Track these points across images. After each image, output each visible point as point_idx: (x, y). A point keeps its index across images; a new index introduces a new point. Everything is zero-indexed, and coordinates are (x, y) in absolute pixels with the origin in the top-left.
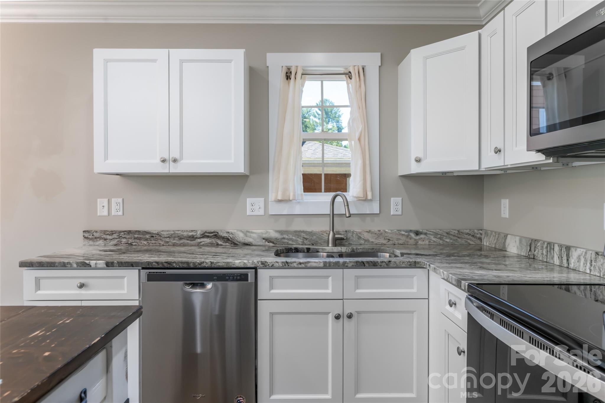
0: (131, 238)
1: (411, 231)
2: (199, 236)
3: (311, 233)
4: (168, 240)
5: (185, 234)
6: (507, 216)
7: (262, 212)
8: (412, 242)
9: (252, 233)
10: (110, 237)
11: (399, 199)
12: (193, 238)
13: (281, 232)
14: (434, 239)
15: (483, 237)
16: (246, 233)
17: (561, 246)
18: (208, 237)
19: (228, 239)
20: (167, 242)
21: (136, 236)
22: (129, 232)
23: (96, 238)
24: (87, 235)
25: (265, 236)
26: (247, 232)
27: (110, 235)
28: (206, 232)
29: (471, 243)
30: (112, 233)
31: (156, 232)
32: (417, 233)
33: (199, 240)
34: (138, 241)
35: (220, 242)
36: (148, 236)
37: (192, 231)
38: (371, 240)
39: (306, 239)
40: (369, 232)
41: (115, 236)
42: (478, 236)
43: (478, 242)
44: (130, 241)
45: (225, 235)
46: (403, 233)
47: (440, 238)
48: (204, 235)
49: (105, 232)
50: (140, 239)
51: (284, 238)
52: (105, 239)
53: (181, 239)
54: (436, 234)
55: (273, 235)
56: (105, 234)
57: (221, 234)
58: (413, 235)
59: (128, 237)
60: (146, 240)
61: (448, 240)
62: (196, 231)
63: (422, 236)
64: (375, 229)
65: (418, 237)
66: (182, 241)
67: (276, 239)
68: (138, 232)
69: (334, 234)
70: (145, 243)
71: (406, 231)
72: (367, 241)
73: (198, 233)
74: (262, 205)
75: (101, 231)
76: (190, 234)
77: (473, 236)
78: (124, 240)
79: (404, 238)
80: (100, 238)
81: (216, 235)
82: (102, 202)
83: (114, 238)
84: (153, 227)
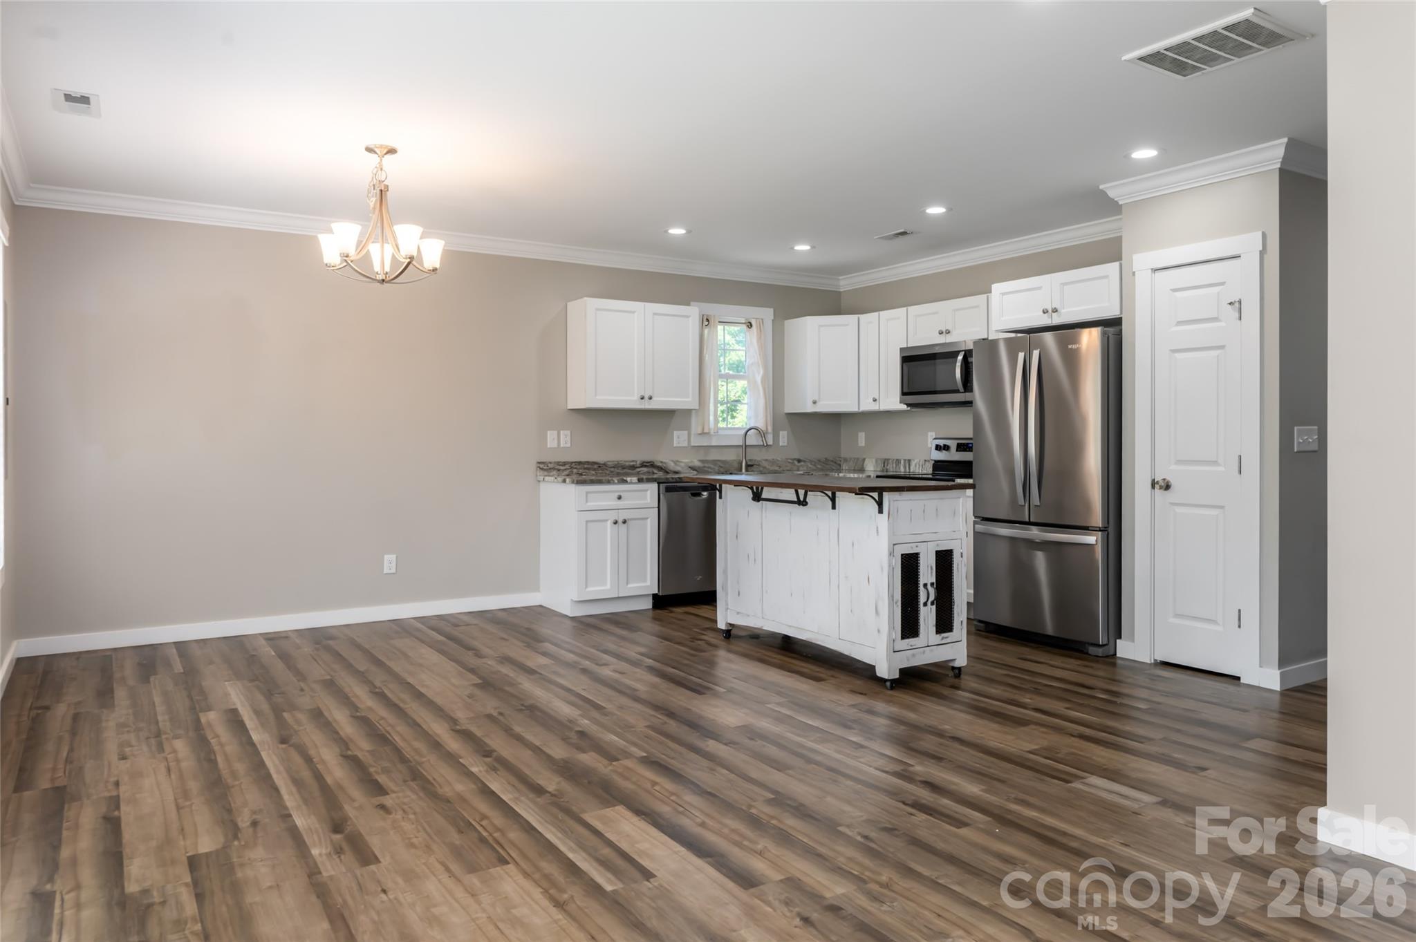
0: (581, 469)
1: (795, 459)
2: (638, 466)
3: (724, 462)
4: (612, 469)
5: (627, 464)
6: (863, 444)
7: (685, 444)
8: (795, 468)
9: (681, 462)
10: (562, 468)
11: (785, 433)
12: (633, 467)
13: (702, 461)
14: (810, 466)
15: (842, 463)
16: (676, 462)
17: (905, 460)
18: (646, 466)
19: (662, 468)
20: (612, 472)
21: (586, 466)
22: (580, 463)
23: (550, 469)
24: (541, 466)
25: (690, 465)
26: (678, 461)
27: (562, 465)
28: (644, 462)
29: (834, 468)
30: (565, 464)
31: (603, 463)
32: (799, 461)
33: (638, 470)
34: (587, 471)
35: (655, 471)
36: (596, 466)
37: (633, 461)
38: (768, 467)
39: (721, 467)
40: (766, 460)
41: (567, 466)
42: (839, 462)
43: (838, 467)
44: (581, 471)
45: (660, 464)
46: (789, 461)
47: (815, 465)
48: (643, 465)
49: (558, 463)
50: (588, 469)
51: (705, 467)
52: (559, 470)
53: (624, 468)
54: (811, 461)
55: (697, 463)
56: (558, 465)
57: (656, 463)
58: (796, 463)
59: (578, 467)
60: (594, 470)
61: (819, 466)
62: (636, 462)
63: (802, 463)
64: (770, 458)
65: (799, 464)
66: (625, 471)
67: (699, 467)
68: (588, 463)
69: (746, 462)
70: (594, 472)
71: (791, 459)
72: (765, 468)
73: (638, 463)
74: (686, 437)
75: (555, 462)
76: (632, 464)
77: (835, 463)
78: (575, 471)
79: (789, 465)
80: (554, 469)
81: (652, 465)
82: (551, 436)
83: (566, 469)
84: (600, 457)
